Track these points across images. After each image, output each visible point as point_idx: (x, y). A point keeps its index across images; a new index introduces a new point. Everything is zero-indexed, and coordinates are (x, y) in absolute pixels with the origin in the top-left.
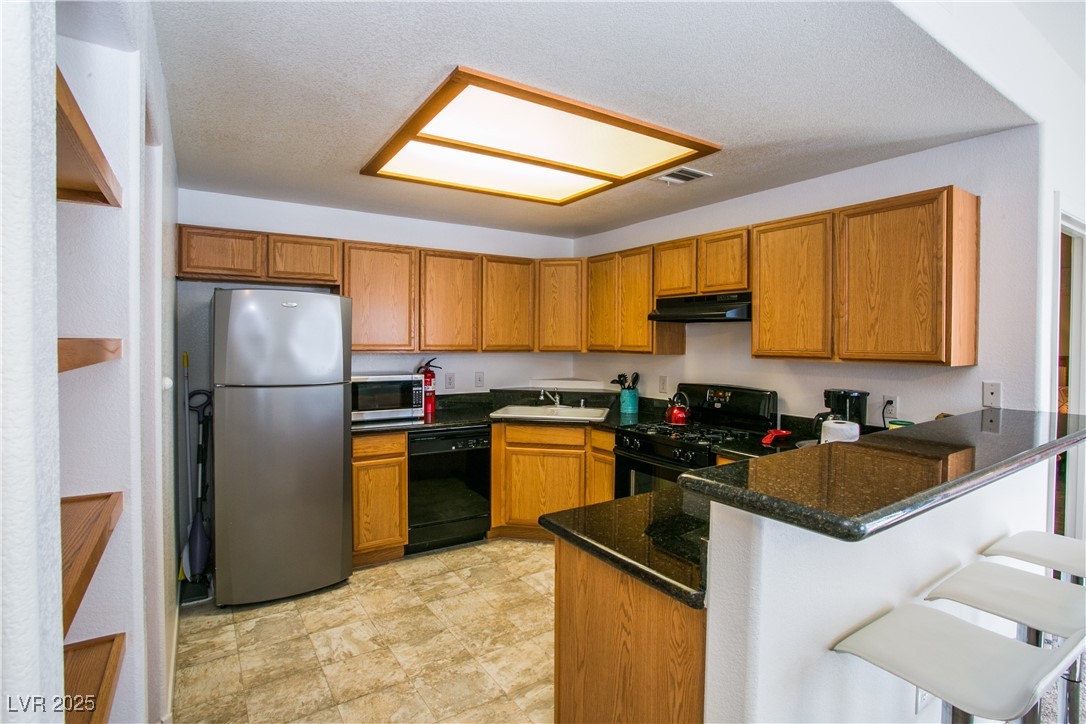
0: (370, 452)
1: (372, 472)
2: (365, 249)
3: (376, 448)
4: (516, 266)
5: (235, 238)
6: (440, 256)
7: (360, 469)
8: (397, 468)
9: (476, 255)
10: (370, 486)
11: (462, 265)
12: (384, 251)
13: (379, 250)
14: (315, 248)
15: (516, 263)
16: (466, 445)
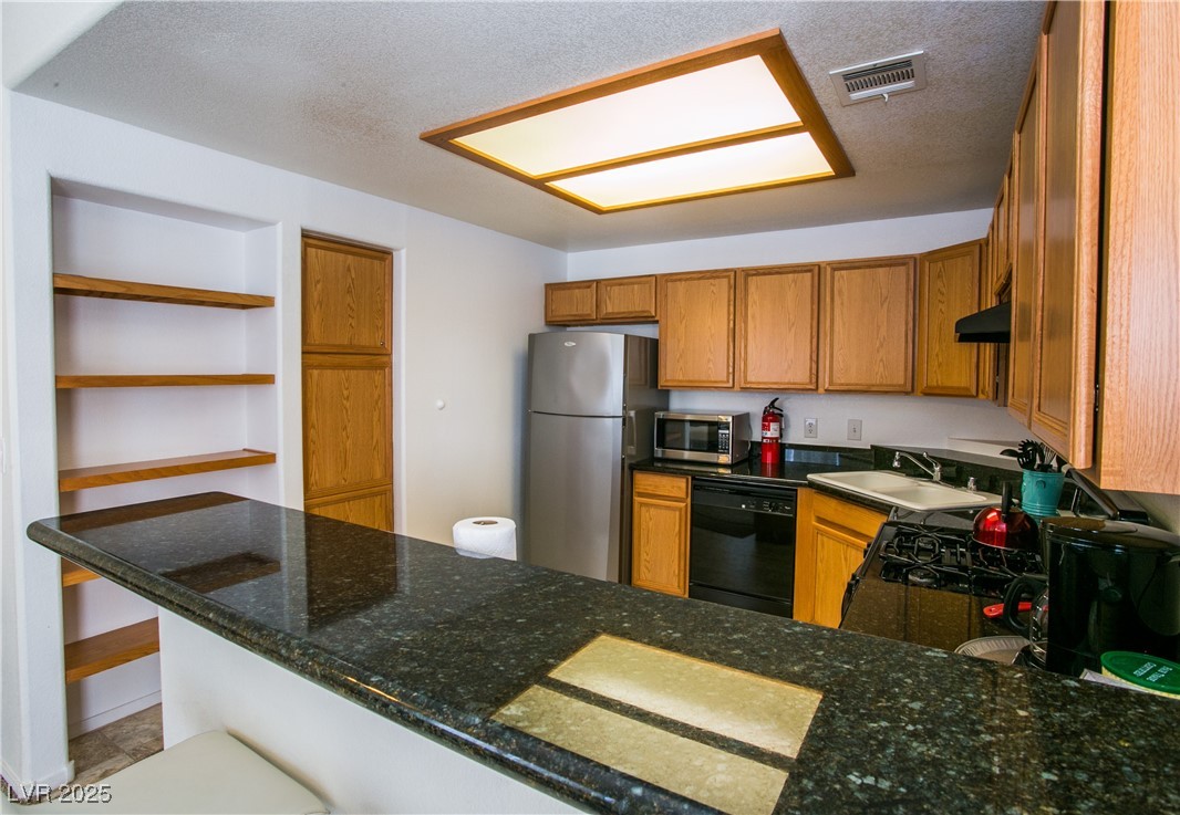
0: (650, 490)
1: (652, 510)
2: (680, 280)
3: (656, 487)
4: (880, 270)
5: (579, 288)
6: (764, 274)
7: (642, 504)
8: (677, 513)
9: (813, 265)
10: (651, 524)
11: (795, 281)
12: (699, 279)
13: (695, 279)
14: (636, 286)
15: (881, 266)
16: (759, 506)
